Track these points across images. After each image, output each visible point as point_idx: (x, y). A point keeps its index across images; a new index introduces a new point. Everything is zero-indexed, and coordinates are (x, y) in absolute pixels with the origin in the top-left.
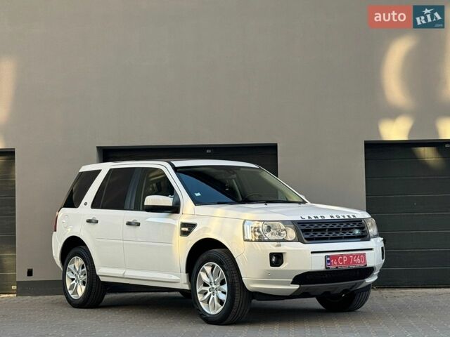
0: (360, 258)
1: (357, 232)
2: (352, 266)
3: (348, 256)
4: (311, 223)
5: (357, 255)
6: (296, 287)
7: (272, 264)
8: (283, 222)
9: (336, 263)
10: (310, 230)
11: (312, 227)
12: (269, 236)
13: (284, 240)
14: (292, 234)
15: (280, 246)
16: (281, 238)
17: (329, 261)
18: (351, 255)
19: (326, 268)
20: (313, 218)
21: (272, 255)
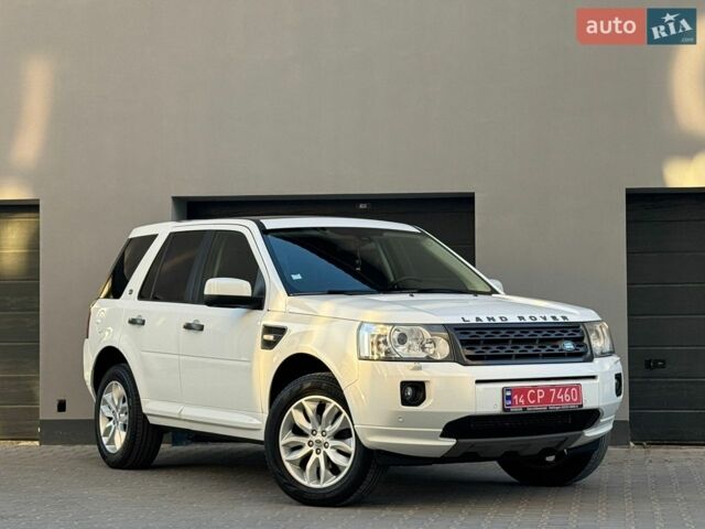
0: (569, 393)
1: (569, 346)
2: (554, 407)
3: (546, 389)
4: (480, 328)
5: (564, 388)
6: (451, 442)
7: (405, 402)
8: (429, 327)
9: (522, 401)
10: (477, 342)
11: (482, 337)
12: (401, 350)
13: (429, 359)
14: (443, 348)
15: (420, 368)
16: (423, 355)
17: (509, 398)
18: (553, 386)
19: (504, 409)
20: (486, 321)
21: (404, 385)
